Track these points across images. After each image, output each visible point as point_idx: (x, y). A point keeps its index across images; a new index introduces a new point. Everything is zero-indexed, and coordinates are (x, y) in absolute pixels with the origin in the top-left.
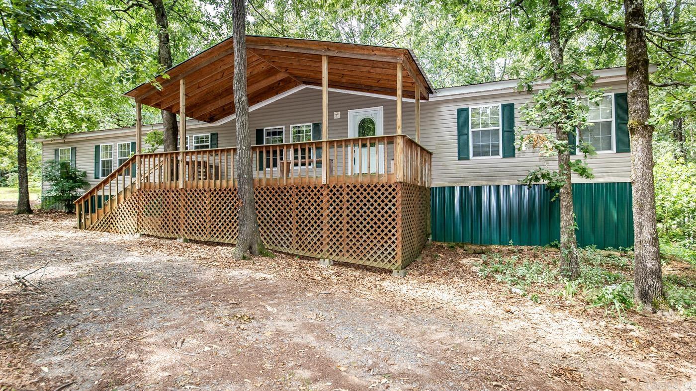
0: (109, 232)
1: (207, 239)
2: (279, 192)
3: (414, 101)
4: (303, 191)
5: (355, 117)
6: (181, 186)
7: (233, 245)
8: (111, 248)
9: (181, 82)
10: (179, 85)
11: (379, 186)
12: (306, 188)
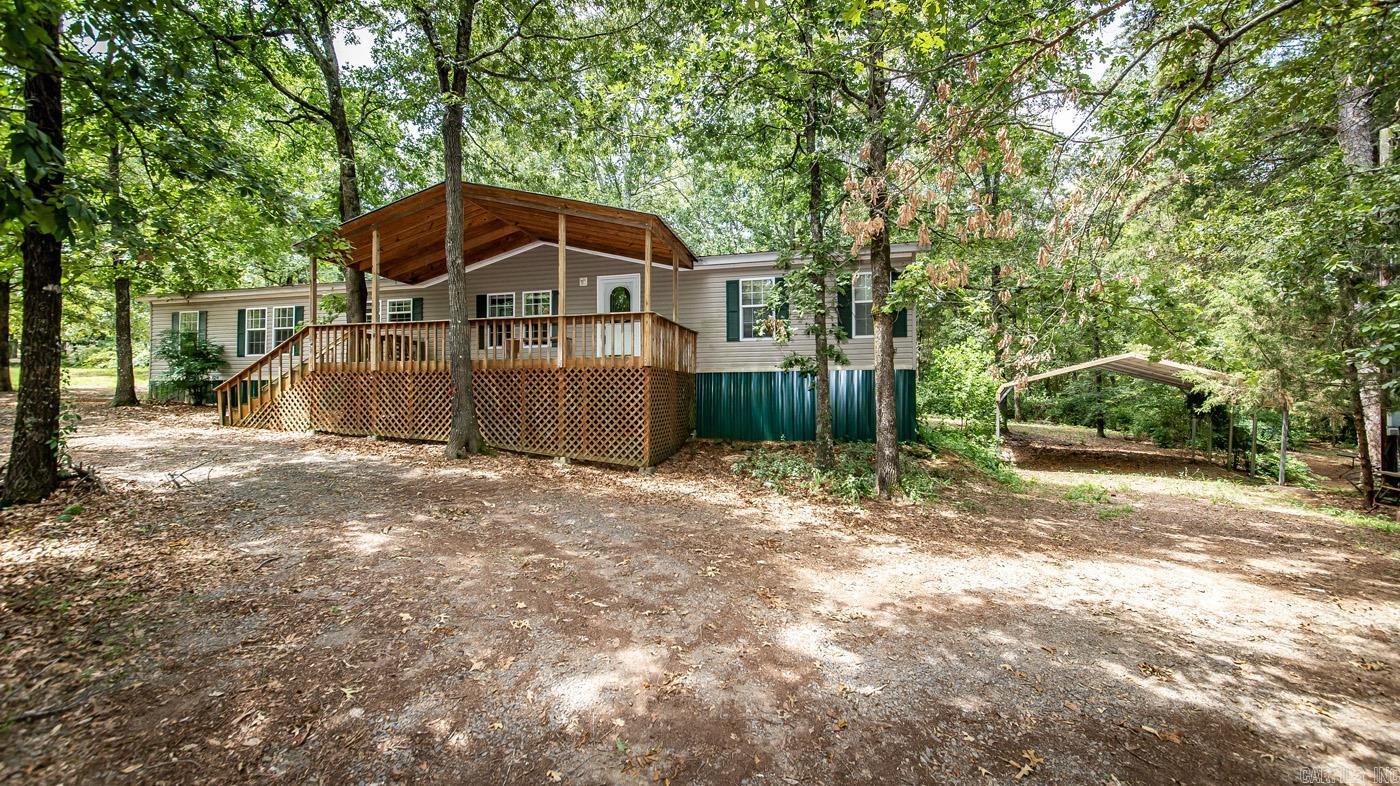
0: (268, 428)
1: (408, 437)
2: (505, 377)
3: (671, 268)
4: (534, 376)
5: (605, 284)
6: (373, 368)
7: (443, 443)
8: (275, 447)
9: (375, 233)
10: (371, 237)
11: (624, 371)
12: (538, 372)
